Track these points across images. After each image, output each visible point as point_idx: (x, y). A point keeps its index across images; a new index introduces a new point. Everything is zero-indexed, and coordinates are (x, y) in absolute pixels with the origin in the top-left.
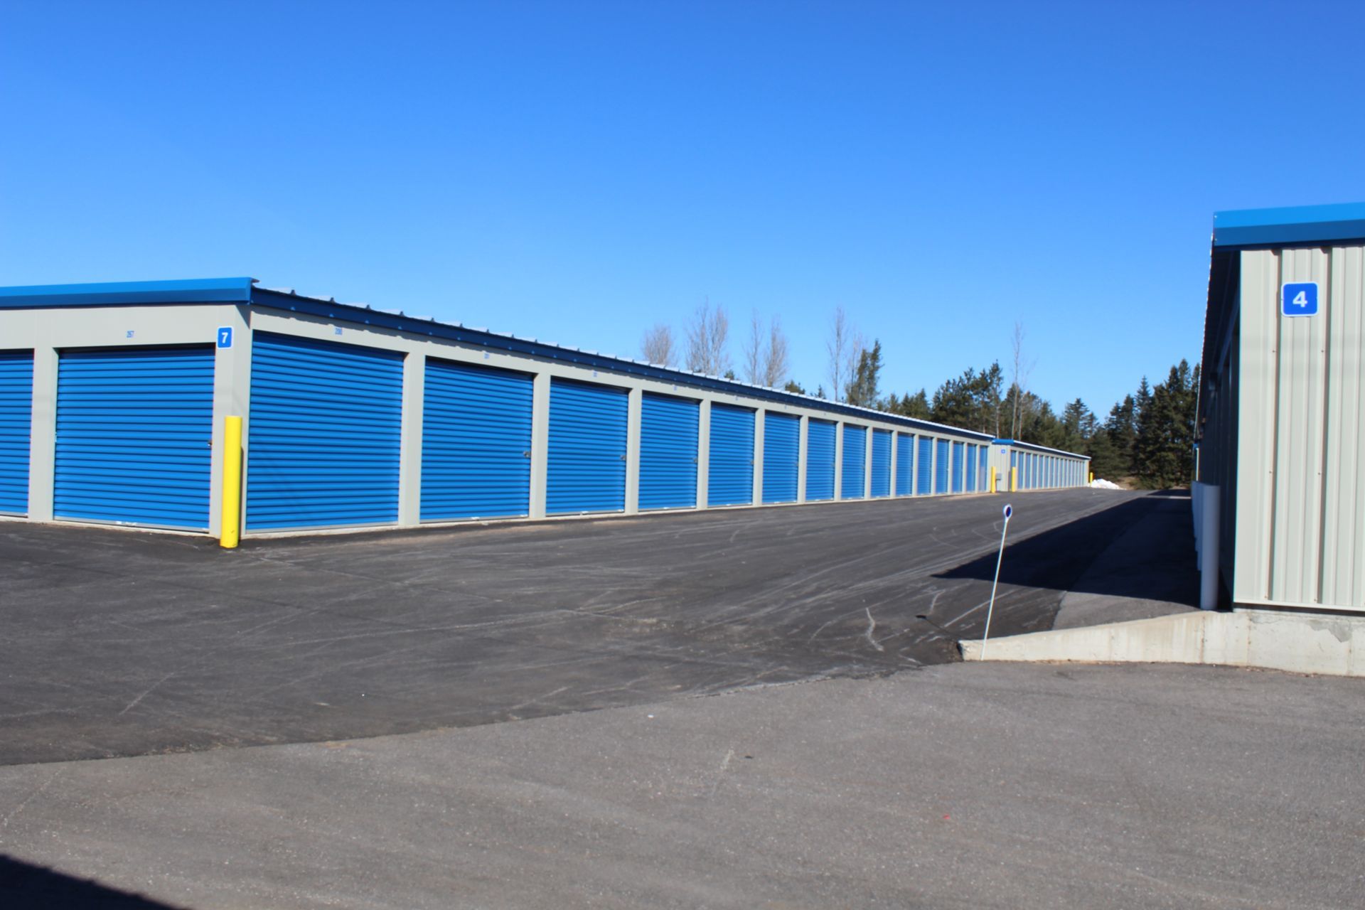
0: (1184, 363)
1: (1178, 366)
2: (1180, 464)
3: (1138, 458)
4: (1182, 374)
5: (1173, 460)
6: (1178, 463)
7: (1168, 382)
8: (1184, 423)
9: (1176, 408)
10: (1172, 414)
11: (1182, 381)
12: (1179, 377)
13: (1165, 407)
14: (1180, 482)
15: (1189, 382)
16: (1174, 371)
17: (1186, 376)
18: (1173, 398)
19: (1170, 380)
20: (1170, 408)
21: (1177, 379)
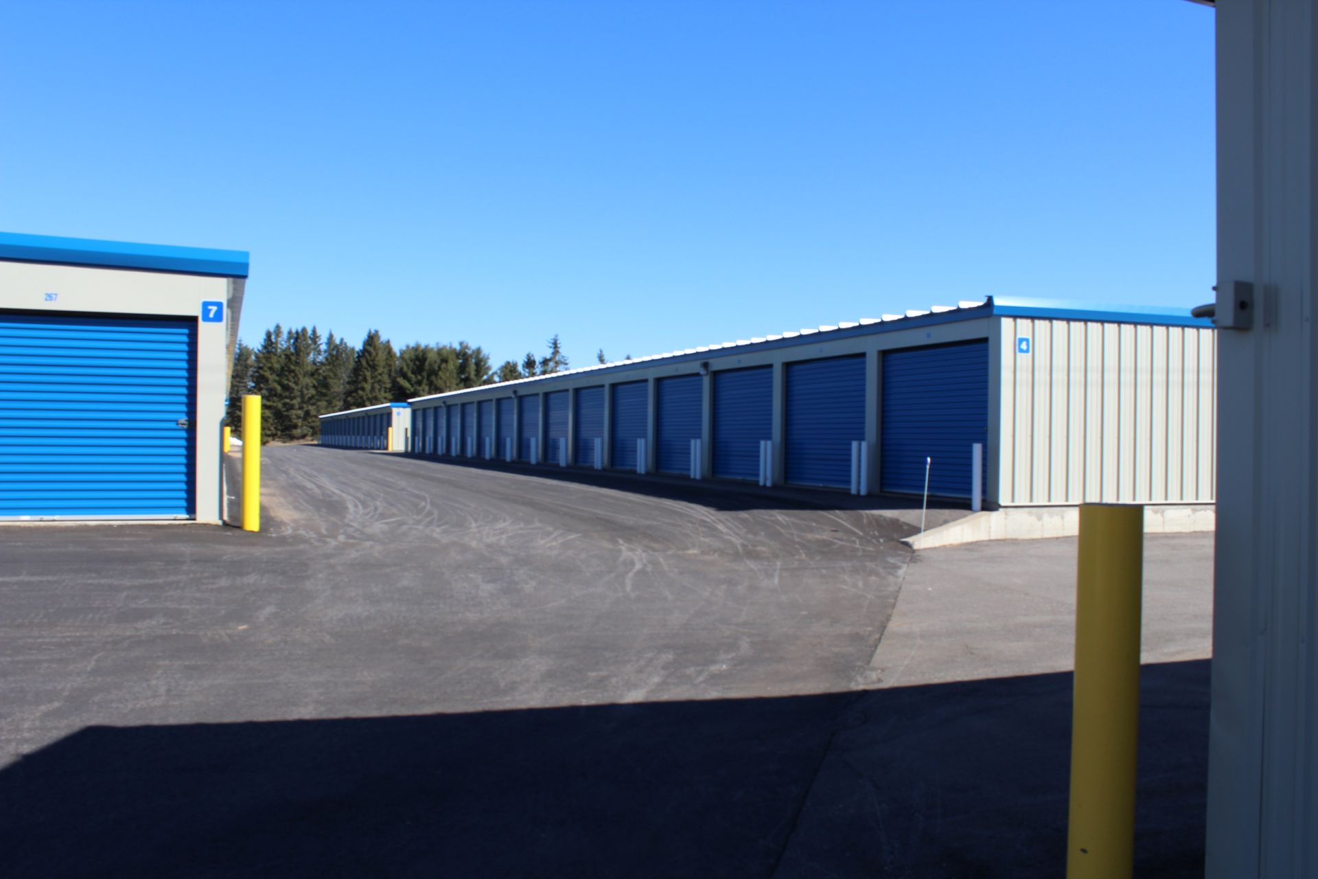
0: (278, 327)
1: (272, 329)
2: (276, 421)
3: (236, 415)
4: (276, 338)
5: (268, 417)
6: (274, 420)
7: (263, 344)
8: (280, 383)
9: (271, 369)
10: (267, 374)
11: (276, 343)
12: (273, 340)
13: (260, 368)
14: (276, 437)
15: (282, 345)
16: (269, 335)
17: (280, 339)
18: (268, 359)
19: (265, 342)
20: (266, 369)
21: (272, 343)
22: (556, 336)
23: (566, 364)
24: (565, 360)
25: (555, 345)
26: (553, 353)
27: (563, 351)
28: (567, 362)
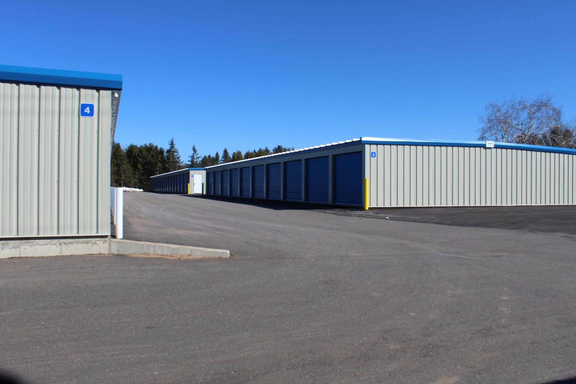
22: (173, 139)
23: (177, 152)
24: (177, 150)
25: (172, 144)
26: (170, 147)
27: (176, 147)
28: (178, 151)
